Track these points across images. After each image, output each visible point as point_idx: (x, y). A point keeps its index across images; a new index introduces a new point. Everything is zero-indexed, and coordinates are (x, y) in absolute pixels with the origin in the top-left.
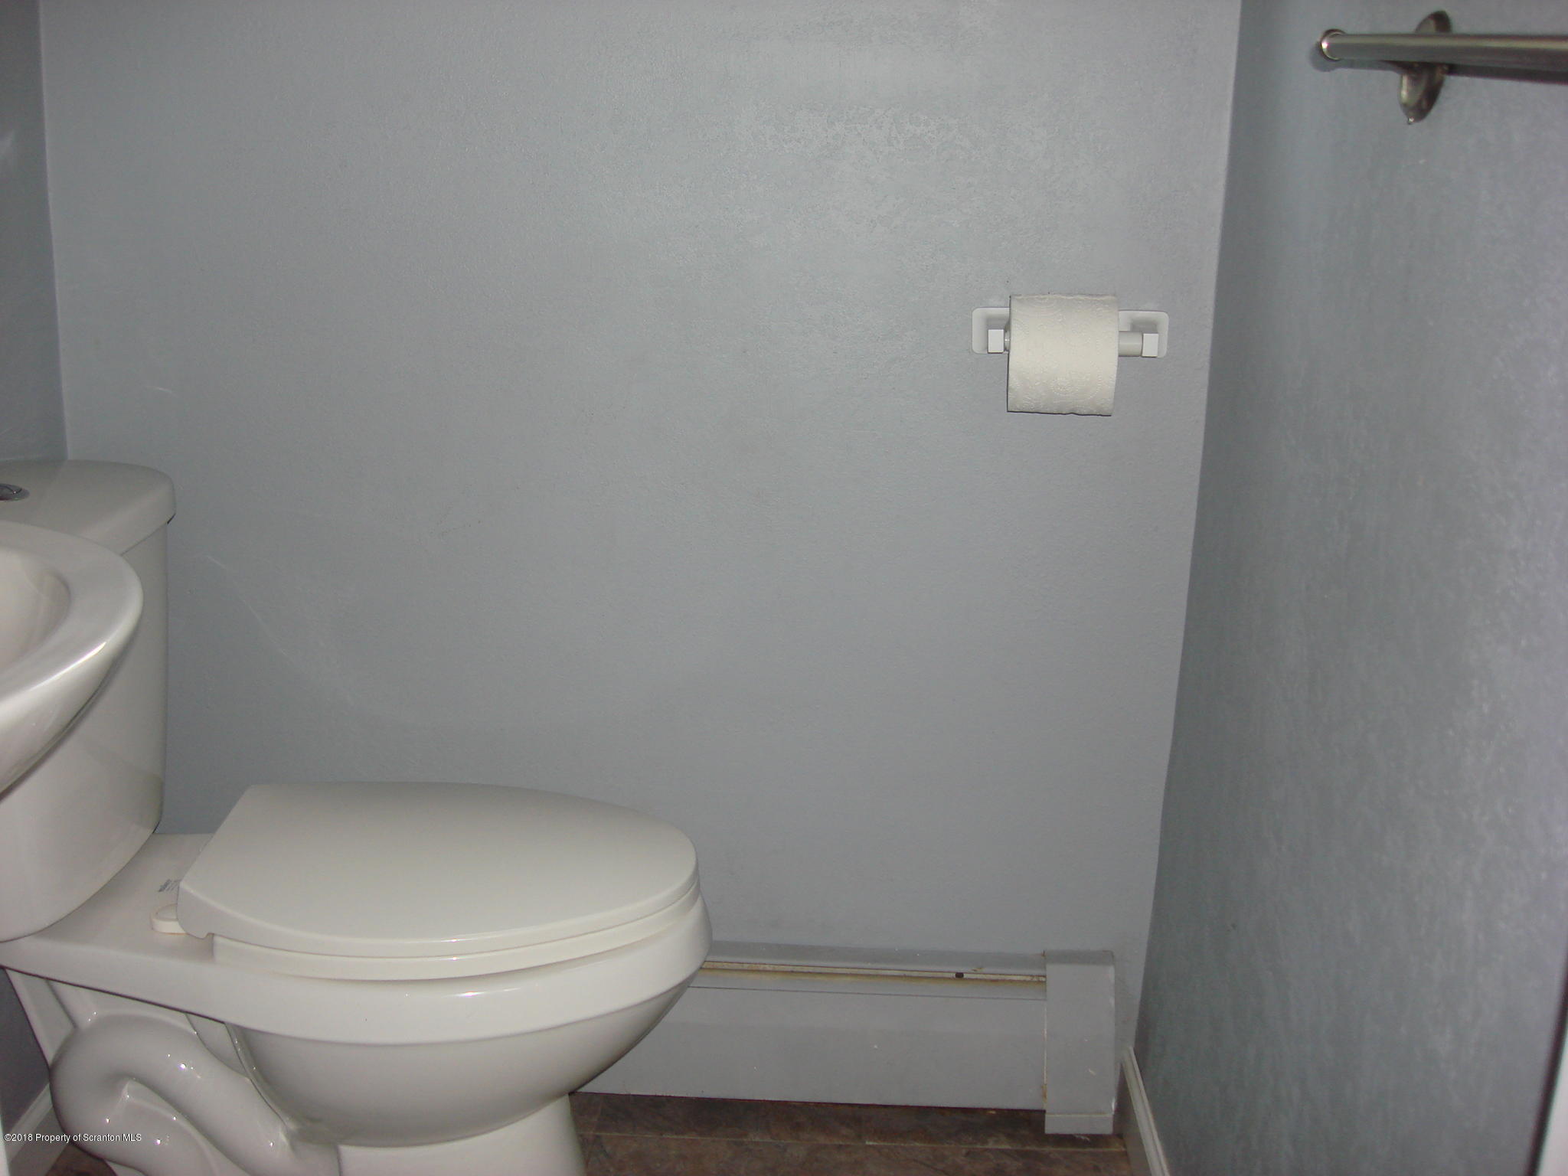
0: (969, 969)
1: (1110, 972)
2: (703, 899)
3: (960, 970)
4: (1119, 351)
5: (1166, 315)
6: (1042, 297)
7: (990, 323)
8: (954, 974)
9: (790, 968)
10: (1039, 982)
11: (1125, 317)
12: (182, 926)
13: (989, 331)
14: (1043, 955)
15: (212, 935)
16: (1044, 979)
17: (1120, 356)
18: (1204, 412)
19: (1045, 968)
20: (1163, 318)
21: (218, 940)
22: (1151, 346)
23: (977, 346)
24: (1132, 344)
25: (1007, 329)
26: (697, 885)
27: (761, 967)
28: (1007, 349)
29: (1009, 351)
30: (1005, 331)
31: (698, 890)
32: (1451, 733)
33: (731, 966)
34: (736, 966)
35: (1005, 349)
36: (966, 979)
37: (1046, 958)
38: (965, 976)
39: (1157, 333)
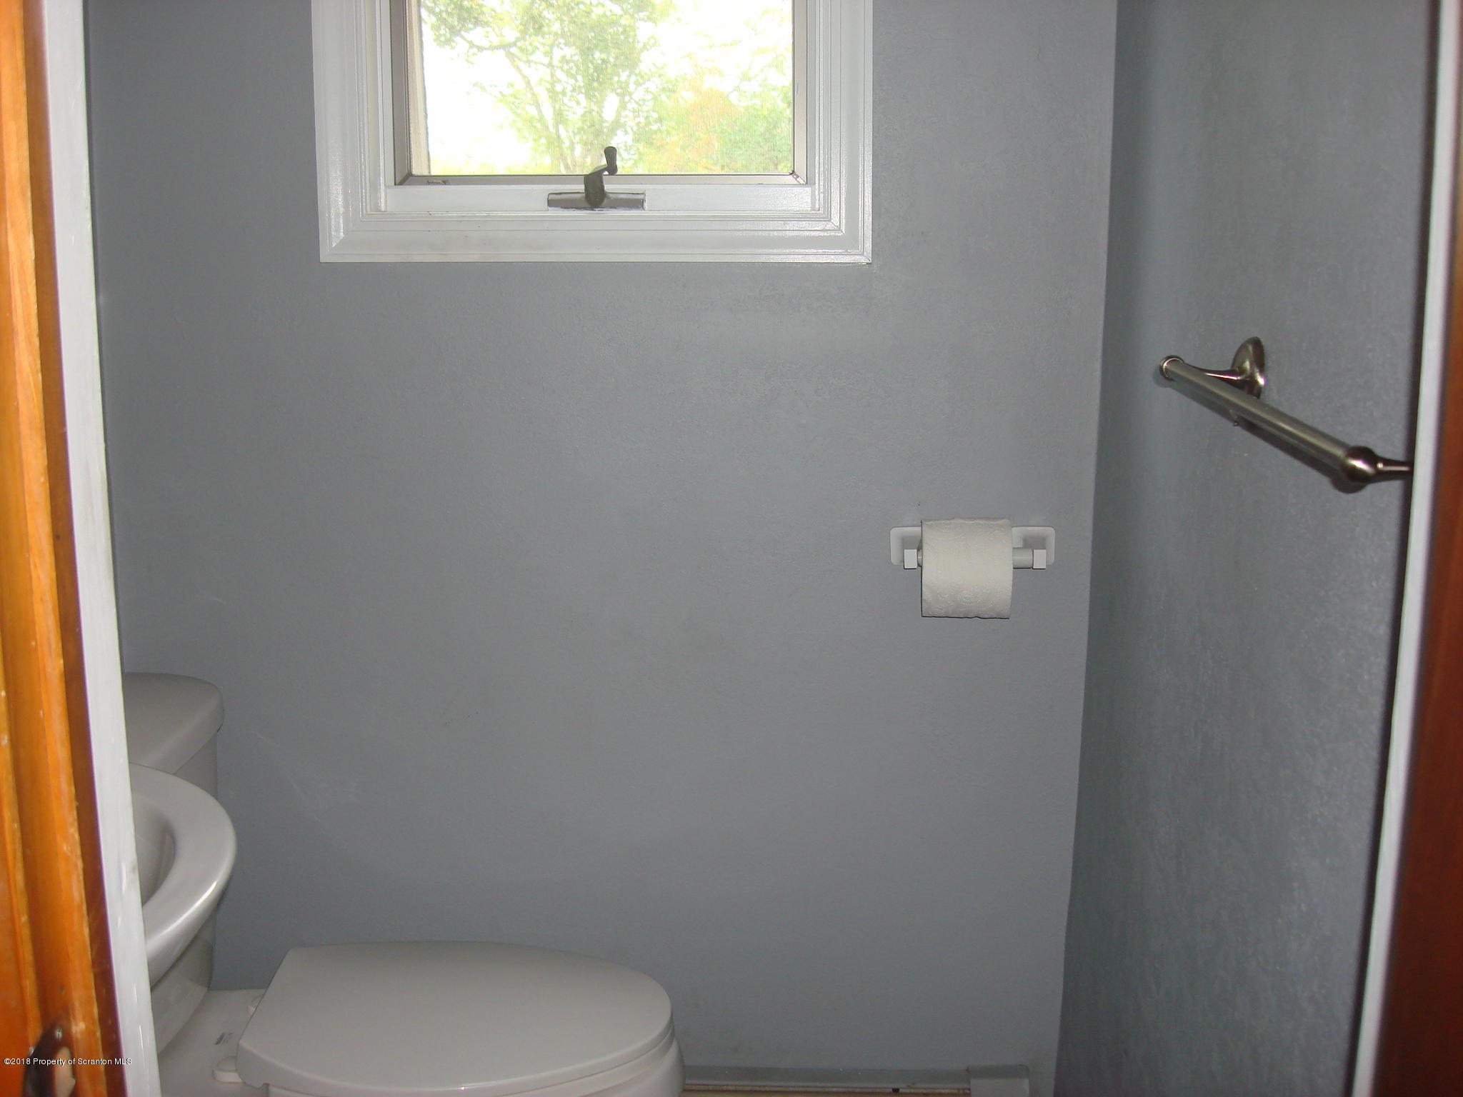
0: (903, 1085)
1: (1025, 1084)
2: (678, 1043)
3: (896, 1086)
4: (1013, 563)
5: (1052, 529)
6: (948, 522)
7: (906, 543)
8: (891, 1090)
9: (749, 1088)
10: (965, 1094)
11: (1017, 532)
12: (239, 1075)
13: (905, 551)
14: (967, 1070)
15: (267, 1085)
16: (968, 1092)
17: (1014, 568)
18: (1088, 609)
19: (970, 1083)
20: (1050, 532)
21: (273, 1090)
22: (1040, 559)
23: (894, 559)
24: (1024, 558)
25: (920, 549)
26: (672, 1031)
27: (725, 1088)
28: (920, 565)
29: (921, 566)
30: (918, 550)
31: (673, 1036)
32: (1280, 921)
33: (697, 1088)
34: (702, 1088)
35: (919, 565)
36: (901, 1093)
37: (970, 1073)
38: (901, 1090)
39: (1045, 548)
